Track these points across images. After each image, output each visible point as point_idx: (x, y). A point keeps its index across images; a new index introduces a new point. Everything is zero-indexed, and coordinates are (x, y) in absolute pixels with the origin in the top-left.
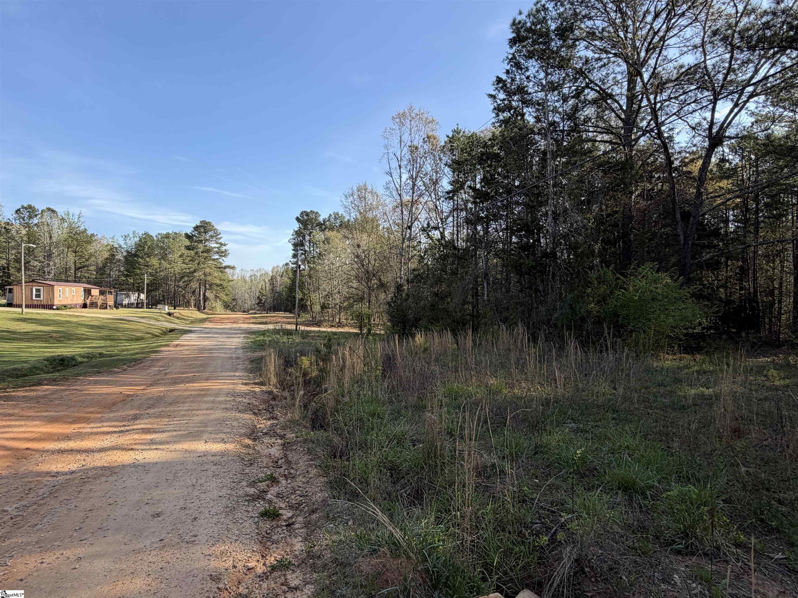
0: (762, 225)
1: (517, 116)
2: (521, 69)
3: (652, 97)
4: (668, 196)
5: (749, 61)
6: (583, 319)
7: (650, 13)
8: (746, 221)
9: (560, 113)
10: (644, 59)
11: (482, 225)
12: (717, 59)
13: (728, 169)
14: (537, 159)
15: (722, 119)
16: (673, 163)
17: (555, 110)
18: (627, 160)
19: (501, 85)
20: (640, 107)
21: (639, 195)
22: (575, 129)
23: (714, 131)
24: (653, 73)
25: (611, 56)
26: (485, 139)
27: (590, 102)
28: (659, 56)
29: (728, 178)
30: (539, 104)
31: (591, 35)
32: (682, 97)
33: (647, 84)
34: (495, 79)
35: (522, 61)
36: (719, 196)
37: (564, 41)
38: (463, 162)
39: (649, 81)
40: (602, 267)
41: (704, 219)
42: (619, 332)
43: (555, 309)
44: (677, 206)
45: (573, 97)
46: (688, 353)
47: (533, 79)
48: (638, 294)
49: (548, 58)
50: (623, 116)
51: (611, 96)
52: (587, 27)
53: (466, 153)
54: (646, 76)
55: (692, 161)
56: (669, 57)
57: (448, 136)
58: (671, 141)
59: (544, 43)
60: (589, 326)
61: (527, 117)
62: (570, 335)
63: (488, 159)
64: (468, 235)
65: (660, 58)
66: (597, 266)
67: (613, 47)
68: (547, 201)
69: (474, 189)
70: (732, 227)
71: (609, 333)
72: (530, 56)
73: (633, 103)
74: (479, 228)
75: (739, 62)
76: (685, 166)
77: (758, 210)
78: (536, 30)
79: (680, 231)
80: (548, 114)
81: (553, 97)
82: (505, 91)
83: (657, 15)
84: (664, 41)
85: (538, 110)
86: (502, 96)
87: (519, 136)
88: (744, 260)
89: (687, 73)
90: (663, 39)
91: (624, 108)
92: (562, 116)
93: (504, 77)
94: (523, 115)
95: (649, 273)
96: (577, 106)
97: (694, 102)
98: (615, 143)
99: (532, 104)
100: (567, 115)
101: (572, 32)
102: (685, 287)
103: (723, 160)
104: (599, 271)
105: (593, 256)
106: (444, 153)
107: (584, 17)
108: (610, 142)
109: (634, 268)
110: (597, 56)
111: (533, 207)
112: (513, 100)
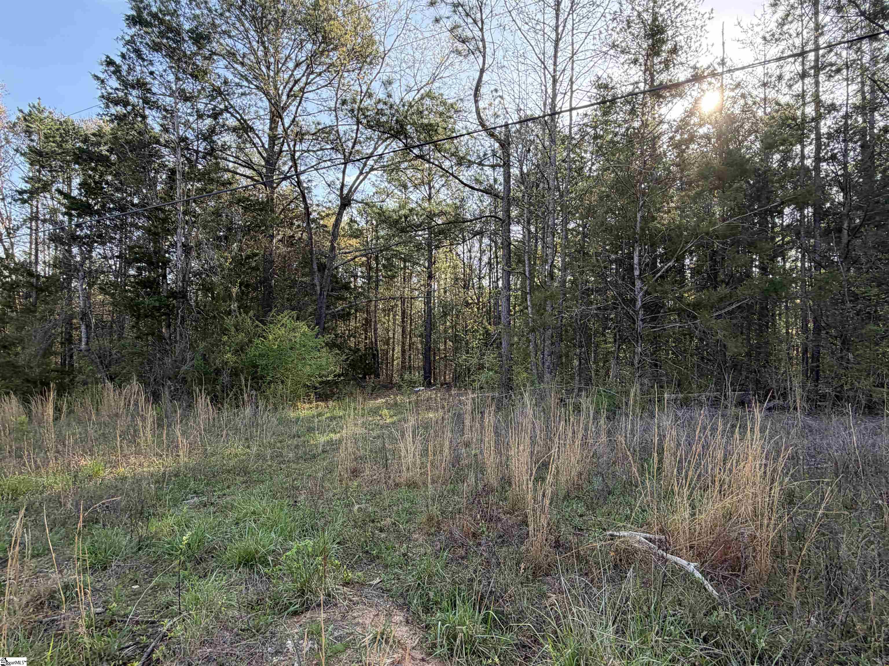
0: (381, 283)
1: (136, 115)
2: (143, 60)
3: (292, 144)
4: (307, 245)
5: (370, 138)
6: (218, 372)
7: (291, 59)
8: (369, 278)
9: (193, 129)
10: (285, 104)
11: (80, 247)
12: (348, 127)
13: (356, 229)
14: (164, 177)
15: (351, 184)
16: (311, 214)
17: (187, 124)
18: (268, 201)
19: (112, 69)
20: (281, 151)
21: (280, 241)
22: (211, 152)
23: (345, 192)
24: (293, 121)
25: (252, 86)
26: (87, 132)
27: (229, 129)
28: (299, 105)
29: (356, 237)
30: (166, 110)
31: (231, 54)
32: (319, 153)
33: (288, 128)
34: (104, 58)
35: (144, 50)
36: (349, 253)
37: (199, 49)
38: (47, 154)
39: (289, 127)
40: (240, 314)
41: (338, 272)
42: (257, 383)
43: (184, 361)
44: (314, 257)
45: (209, 116)
46: (323, 401)
47: (158, 78)
48: (277, 343)
49: (179, 60)
50: (265, 155)
51: (252, 129)
52: (227, 45)
53: (53, 142)
54: (287, 121)
55: (328, 215)
56: (308, 110)
57: (21, 111)
58: (310, 192)
59: (176, 42)
60: (225, 378)
61: (149, 121)
62: (200, 391)
63: (92, 160)
64: (56, 258)
65: (300, 108)
66: (235, 311)
67: (256, 78)
68: (175, 229)
69: (67, 196)
70: (360, 282)
71: (246, 386)
72: (156, 47)
73: (274, 144)
74: (75, 250)
75: (364, 136)
76: (322, 219)
77: (378, 270)
78: (164, 20)
79: (316, 282)
80: (178, 127)
81: (184, 108)
82: (118, 78)
83: (298, 65)
84: (304, 93)
85: (165, 117)
86: (114, 83)
87: (138, 142)
88: (368, 312)
89: (322, 130)
90: (302, 90)
91: (267, 146)
92: (196, 134)
93: (118, 60)
94: (144, 117)
95: (288, 321)
96: (215, 128)
97: (329, 160)
98: (256, 180)
99: (158, 108)
100: (203, 135)
101: (210, 42)
102: (320, 336)
103: (352, 221)
104: (236, 317)
105: (231, 299)
106: (16, 134)
107: (224, 32)
108: (251, 178)
109: (273, 316)
110: (237, 80)
111: (155, 234)
112: (131, 95)
